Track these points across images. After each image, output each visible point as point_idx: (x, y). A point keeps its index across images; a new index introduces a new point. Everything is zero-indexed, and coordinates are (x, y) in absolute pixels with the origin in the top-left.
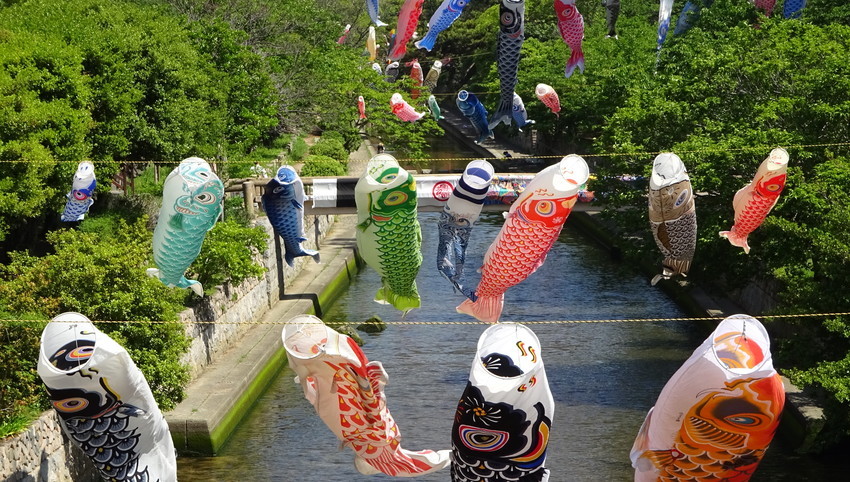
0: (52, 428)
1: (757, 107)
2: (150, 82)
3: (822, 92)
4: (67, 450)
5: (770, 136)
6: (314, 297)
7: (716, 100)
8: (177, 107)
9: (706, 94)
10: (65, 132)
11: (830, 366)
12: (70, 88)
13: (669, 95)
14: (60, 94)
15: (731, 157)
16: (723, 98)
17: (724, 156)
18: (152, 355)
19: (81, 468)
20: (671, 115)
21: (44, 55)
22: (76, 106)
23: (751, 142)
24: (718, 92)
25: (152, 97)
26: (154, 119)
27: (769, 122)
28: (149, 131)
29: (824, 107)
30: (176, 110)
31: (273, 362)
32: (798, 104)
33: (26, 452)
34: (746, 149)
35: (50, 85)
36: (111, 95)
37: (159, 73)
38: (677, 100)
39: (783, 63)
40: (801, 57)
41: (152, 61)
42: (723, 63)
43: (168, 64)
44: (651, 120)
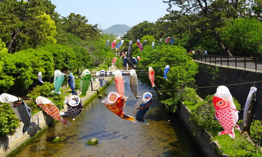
0: (41, 113)
1: (160, 59)
2: (66, 57)
3: (170, 56)
4: (44, 117)
5: (162, 63)
6: (97, 91)
7: (155, 58)
8: (71, 61)
9: (153, 57)
10: (49, 66)
11: (168, 100)
12: (50, 59)
13: (147, 57)
14: (48, 60)
15: (156, 67)
16: (156, 57)
17: (155, 67)
18: (58, 101)
19: (47, 119)
20: (148, 61)
21: (46, 54)
22: (51, 62)
23: (159, 64)
24: (155, 57)
25: (67, 60)
26: (67, 63)
27: (162, 61)
28: (66, 65)
29: (170, 59)
30: (71, 62)
31: (88, 101)
32: (167, 58)
33: (35, 118)
34: (159, 66)
35: (46, 59)
36: (59, 60)
37: (68, 56)
38: (149, 58)
39: (164, 52)
40: (167, 51)
41: (66, 54)
42: (156, 52)
43: (69, 54)
44: (144, 61)
